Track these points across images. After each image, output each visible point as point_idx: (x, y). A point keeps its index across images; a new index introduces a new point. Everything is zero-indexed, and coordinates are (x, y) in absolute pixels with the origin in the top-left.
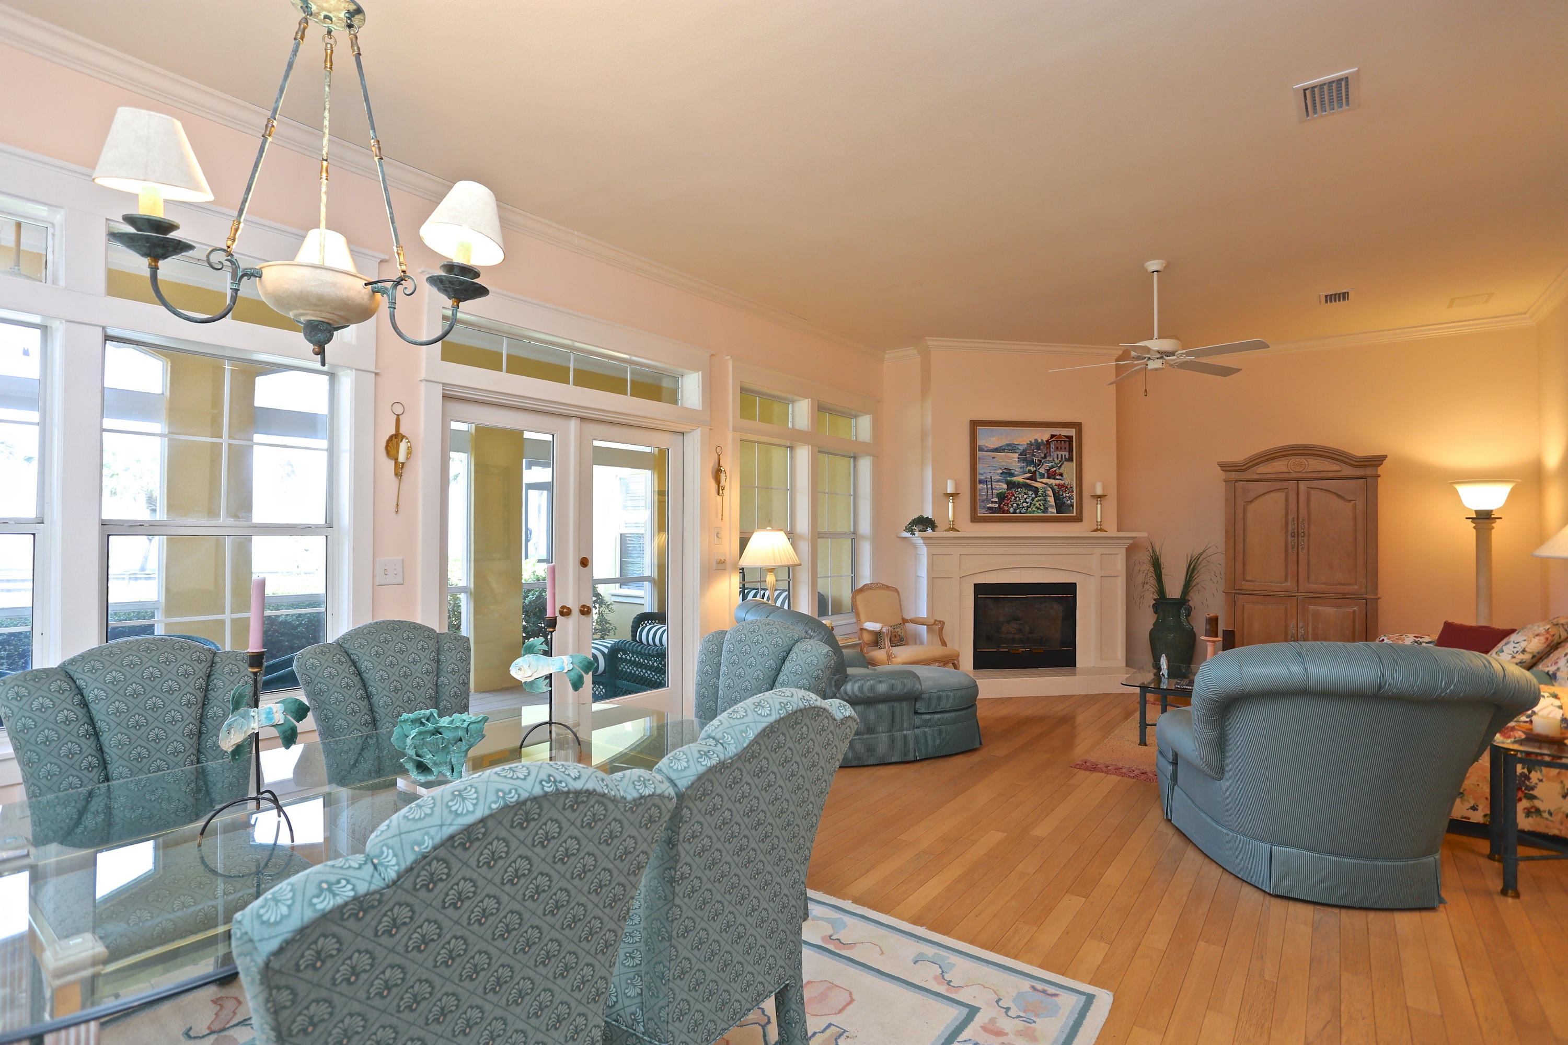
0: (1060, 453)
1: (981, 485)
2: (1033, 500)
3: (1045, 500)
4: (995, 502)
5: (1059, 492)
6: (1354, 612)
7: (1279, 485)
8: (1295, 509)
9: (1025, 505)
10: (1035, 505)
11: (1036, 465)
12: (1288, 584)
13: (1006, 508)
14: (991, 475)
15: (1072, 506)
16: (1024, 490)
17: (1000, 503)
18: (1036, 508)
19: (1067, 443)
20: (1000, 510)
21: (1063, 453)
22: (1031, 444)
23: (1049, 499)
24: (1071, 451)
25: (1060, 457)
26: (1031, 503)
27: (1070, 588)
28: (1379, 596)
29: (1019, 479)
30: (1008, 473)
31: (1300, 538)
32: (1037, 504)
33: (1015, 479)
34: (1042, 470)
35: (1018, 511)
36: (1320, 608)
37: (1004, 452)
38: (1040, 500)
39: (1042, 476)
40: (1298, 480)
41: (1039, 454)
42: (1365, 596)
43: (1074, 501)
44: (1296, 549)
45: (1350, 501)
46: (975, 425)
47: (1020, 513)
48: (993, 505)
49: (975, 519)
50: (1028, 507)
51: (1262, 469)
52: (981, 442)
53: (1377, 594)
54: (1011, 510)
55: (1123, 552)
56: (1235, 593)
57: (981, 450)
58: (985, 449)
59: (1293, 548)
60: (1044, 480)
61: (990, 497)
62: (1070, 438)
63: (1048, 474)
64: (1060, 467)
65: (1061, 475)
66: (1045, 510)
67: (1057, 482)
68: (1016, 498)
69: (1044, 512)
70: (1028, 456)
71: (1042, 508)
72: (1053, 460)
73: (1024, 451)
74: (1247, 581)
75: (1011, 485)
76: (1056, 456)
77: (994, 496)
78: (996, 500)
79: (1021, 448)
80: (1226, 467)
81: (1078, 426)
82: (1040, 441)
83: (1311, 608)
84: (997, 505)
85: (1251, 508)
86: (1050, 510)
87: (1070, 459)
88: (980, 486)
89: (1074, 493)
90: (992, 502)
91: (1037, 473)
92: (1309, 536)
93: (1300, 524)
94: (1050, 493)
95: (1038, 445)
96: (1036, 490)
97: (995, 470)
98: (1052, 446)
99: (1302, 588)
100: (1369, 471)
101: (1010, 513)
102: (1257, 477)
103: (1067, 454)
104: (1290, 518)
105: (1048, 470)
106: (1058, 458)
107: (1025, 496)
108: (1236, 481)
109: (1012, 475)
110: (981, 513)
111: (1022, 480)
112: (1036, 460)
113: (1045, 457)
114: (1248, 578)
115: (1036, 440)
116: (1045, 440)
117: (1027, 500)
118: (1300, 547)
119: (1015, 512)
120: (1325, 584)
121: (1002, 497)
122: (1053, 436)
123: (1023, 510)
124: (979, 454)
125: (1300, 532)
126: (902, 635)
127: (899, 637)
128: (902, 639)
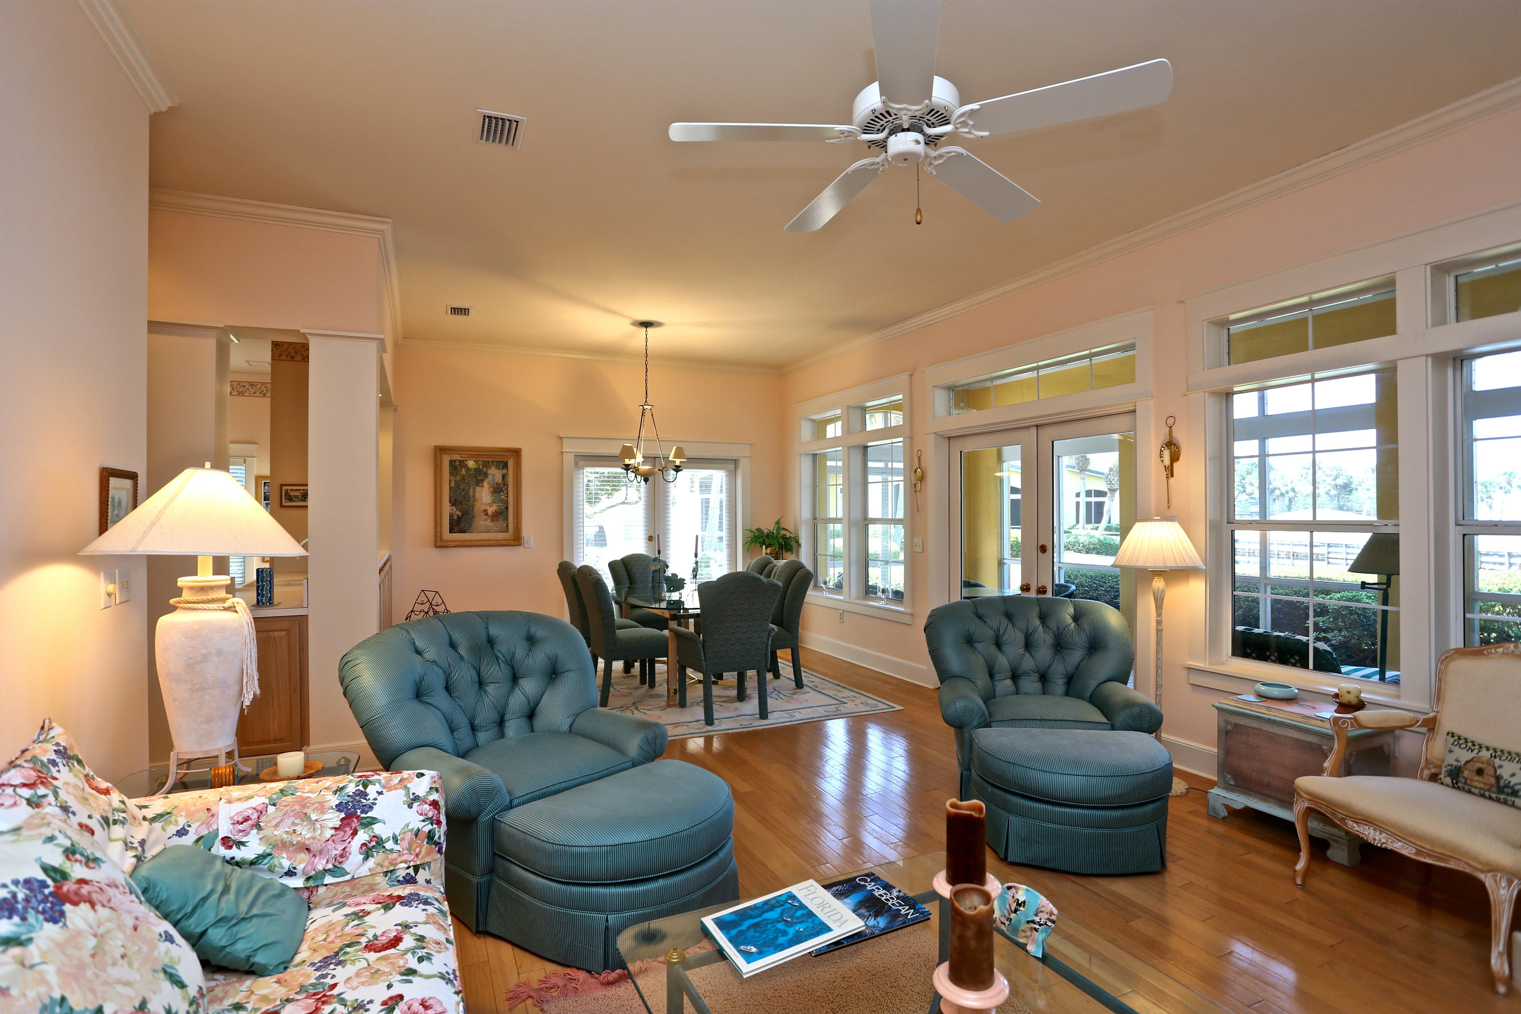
126: (1513, 781)
127: (1493, 780)
128: (1509, 791)
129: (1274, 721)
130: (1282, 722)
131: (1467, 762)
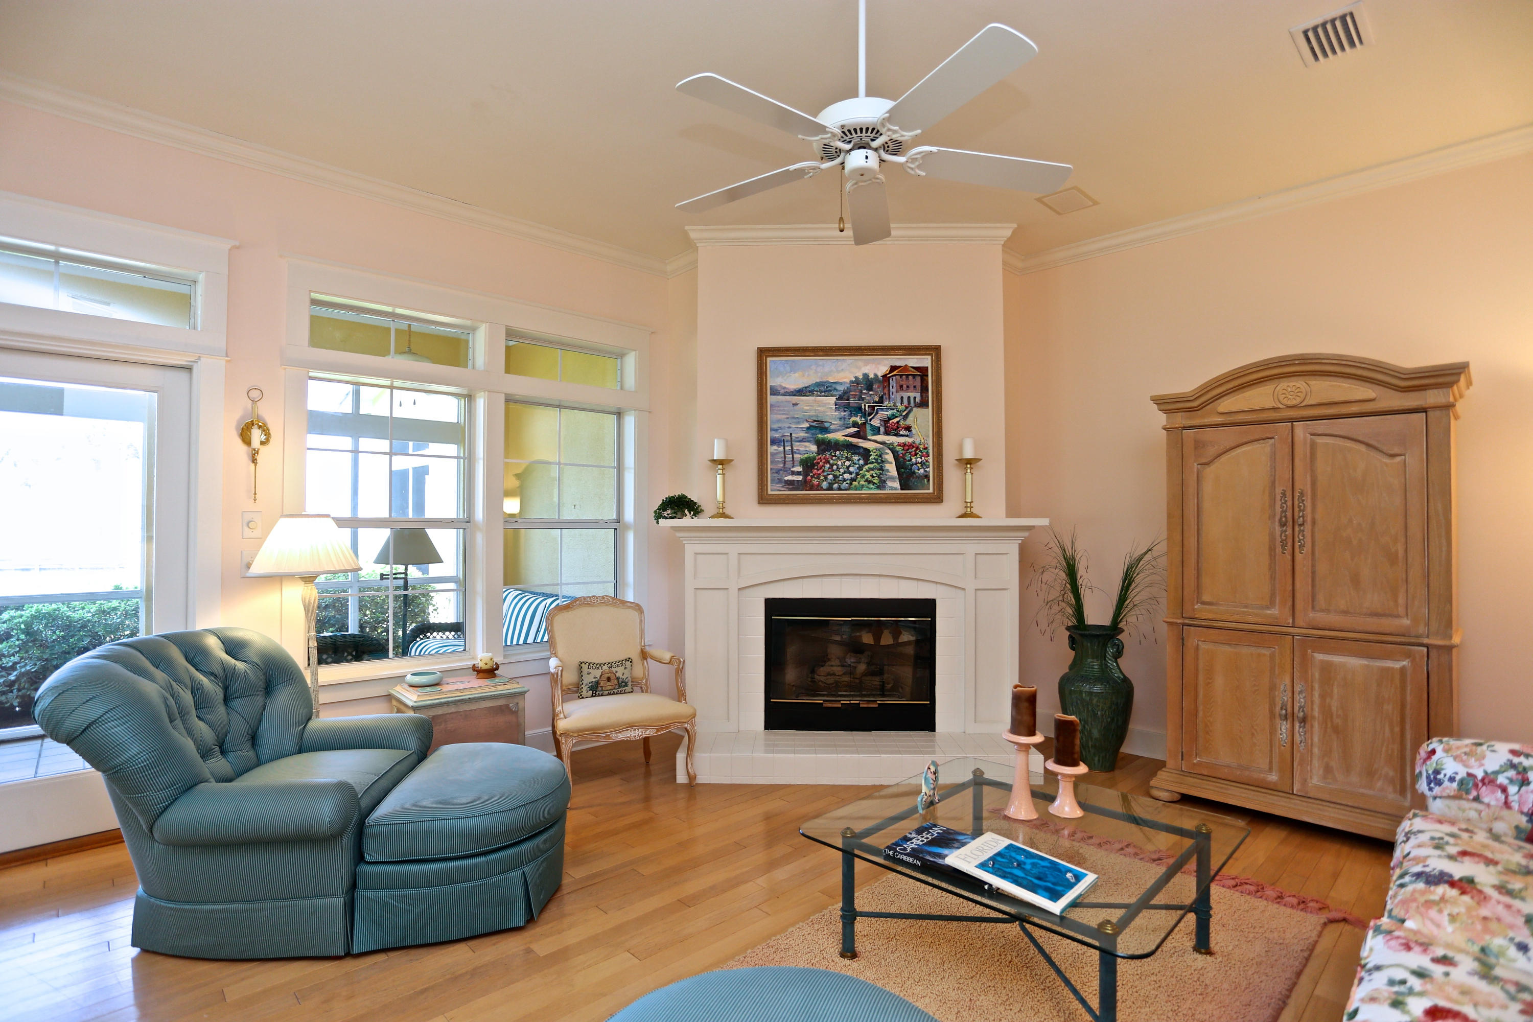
0: (905, 395)
1: (775, 447)
2: (860, 468)
3: (881, 469)
4: (799, 473)
5: (904, 455)
6: (1403, 670)
7: (1258, 431)
8: (1288, 475)
9: (847, 476)
10: (863, 476)
11: (864, 415)
12: (1275, 611)
13: (815, 482)
14: (791, 430)
15: (927, 477)
16: (845, 453)
17: (805, 474)
18: (867, 481)
19: (919, 379)
20: (805, 485)
21: (912, 395)
22: (857, 382)
23: (887, 466)
24: (924, 389)
25: (905, 401)
26: (857, 474)
27: (927, 608)
28: (1456, 640)
29: (838, 436)
30: (819, 427)
31: (1297, 529)
32: (868, 475)
33: (831, 436)
34: (876, 422)
35: (836, 486)
36: (1337, 659)
37: (813, 395)
38: (873, 469)
39: (876, 431)
40: (1292, 420)
41: (870, 398)
42: (1426, 641)
43: (930, 470)
44: (1289, 547)
45: (1393, 456)
46: (763, 353)
47: (840, 489)
48: (795, 478)
49: (764, 499)
50: (853, 480)
51: (1228, 404)
52: (773, 381)
53: (1451, 637)
54: (825, 485)
55: (1013, 550)
56: (1184, 625)
57: (774, 392)
58: (782, 391)
59: (1284, 546)
60: (880, 438)
61: (789, 465)
62: (923, 371)
63: (886, 427)
64: (906, 417)
65: (908, 428)
66: (882, 485)
67: (902, 440)
68: (832, 466)
69: (878, 487)
70: (852, 401)
71: (876, 480)
72: (895, 405)
73: (845, 392)
74: (1203, 603)
75: (825, 446)
76: (899, 400)
77: (796, 463)
78: (799, 469)
79: (841, 388)
80: (1166, 404)
81: (935, 351)
82: (872, 376)
83: (1319, 657)
84: (800, 478)
85: (1210, 472)
86: (889, 484)
87: (923, 404)
88: (771, 449)
89: (930, 459)
90: (793, 473)
91: (868, 427)
92: (1314, 522)
93: (1296, 502)
94: (889, 457)
95: (868, 383)
96: (866, 454)
97: (798, 423)
98: (893, 383)
99: (1300, 622)
100: (1432, 398)
101: (822, 489)
102: (1219, 419)
103: (918, 396)
104: (1278, 491)
105: (886, 421)
106: (902, 403)
107: (847, 463)
108: (1184, 428)
109: (826, 430)
110: (773, 490)
111: (842, 438)
112: (866, 406)
113: (881, 401)
114: (1206, 598)
115: (866, 376)
116: (880, 374)
117: (851, 469)
118: (1297, 544)
119: (830, 488)
120: (1345, 612)
121: (809, 465)
122: (893, 368)
123: (844, 485)
124: (771, 399)
125: (1296, 517)
126: (624, 677)
127: (616, 681)
128: (624, 684)
129: (474, 698)
130: (481, 697)
131: (601, 676)
